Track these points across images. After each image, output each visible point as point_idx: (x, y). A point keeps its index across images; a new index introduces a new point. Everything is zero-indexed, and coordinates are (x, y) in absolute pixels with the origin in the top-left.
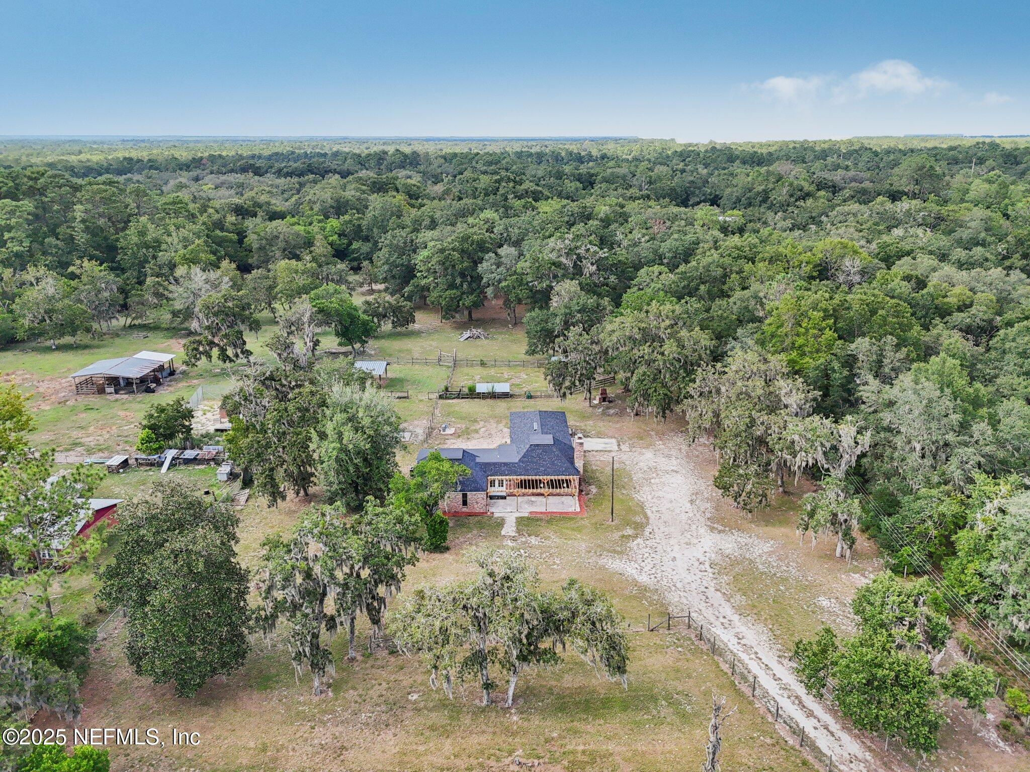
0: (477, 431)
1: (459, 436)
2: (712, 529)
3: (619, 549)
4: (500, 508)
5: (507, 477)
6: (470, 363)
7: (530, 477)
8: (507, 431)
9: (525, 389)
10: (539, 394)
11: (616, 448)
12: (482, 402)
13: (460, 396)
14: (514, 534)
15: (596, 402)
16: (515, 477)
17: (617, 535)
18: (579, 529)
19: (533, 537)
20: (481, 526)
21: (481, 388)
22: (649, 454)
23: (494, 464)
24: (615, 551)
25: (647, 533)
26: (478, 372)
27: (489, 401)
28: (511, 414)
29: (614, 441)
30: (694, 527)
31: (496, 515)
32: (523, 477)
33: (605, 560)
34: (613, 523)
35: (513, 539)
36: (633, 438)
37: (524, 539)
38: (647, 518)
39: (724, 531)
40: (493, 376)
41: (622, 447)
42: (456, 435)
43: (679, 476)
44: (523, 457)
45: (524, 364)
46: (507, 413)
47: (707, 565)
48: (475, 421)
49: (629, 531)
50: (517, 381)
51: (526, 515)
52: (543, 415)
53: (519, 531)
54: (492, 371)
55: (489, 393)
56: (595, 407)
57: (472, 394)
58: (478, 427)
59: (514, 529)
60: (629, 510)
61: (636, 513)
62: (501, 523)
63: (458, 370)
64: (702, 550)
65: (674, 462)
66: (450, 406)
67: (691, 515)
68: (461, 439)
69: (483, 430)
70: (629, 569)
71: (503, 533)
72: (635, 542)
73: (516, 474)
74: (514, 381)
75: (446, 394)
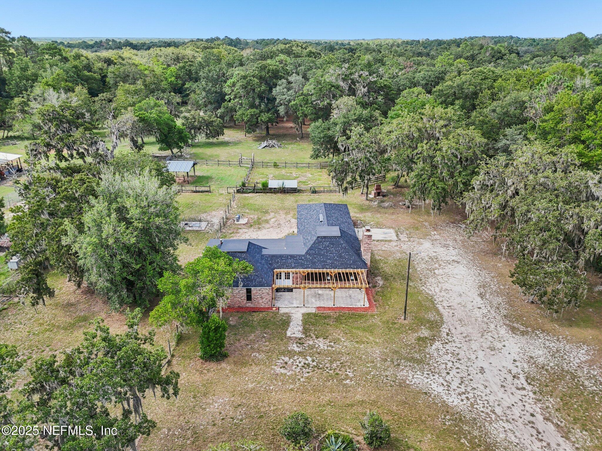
0: (267, 221)
1: (251, 226)
2: (513, 330)
3: (417, 356)
4: (286, 302)
5: (294, 270)
6: (264, 165)
7: (317, 270)
8: (294, 221)
9: (310, 186)
10: (322, 189)
11: (396, 238)
12: (274, 196)
13: (255, 190)
14: (300, 335)
15: (371, 196)
16: (302, 270)
17: (412, 338)
18: (370, 330)
19: (321, 339)
20: (265, 324)
21: (273, 184)
22: (427, 244)
23: (281, 256)
24: (413, 360)
25: (444, 335)
26: (272, 171)
27: (279, 195)
28: (298, 206)
29: (392, 231)
30: (492, 326)
31: (282, 311)
32: (309, 270)
33: (404, 373)
34: (406, 322)
35: (300, 342)
36: (409, 228)
37: (311, 343)
38: (441, 315)
39: (527, 333)
40: (283, 175)
41: (401, 236)
42: (249, 225)
43: (461, 266)
44: (310, 249)
45: (309, 166)
46: (295, 205)
47: (523, 380)
48: (267, 212)
49: (425, 333)
50: (303, 179)
51: (313, 311)
52: (328, 206)
53: (306, 331)
54: (283, 171)
55: (280, 189)
56: (371, 200)
57: (265, 189)
58: (269, 218)
59: (301, 328)
60: (420, 305)
61: (428, 309)
62: (286, 322)
63: (255, 170)
64: (510, 358)
65: (454, 252)
66: (245, 199)
67: (485, 311)
68: (252, 229)
69: (273, 220)
70: (434, 386)
71: (289, 334)
72: (434, 347)
73: (303, 266)
74: (300, 179)
75: (243, 189)
